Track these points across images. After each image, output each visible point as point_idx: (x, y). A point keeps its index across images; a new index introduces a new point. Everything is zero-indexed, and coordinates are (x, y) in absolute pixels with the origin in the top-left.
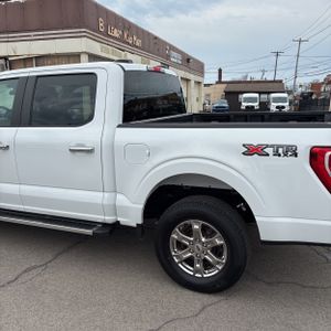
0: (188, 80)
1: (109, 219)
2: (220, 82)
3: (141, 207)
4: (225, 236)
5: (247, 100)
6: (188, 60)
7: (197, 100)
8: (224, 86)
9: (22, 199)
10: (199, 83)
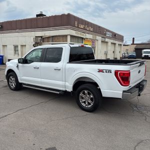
0: (115, 44)
1: (64, 89)
2: (133, 44)
3: (72, 86)
4: (94, 95)
5: (145, 52)
6: (115, 35)
7: (120, 52)
8: (135, 46)
9: (41, 83)
10: (121, 45)
